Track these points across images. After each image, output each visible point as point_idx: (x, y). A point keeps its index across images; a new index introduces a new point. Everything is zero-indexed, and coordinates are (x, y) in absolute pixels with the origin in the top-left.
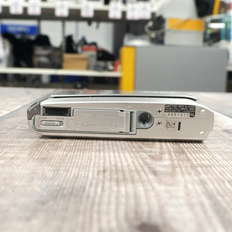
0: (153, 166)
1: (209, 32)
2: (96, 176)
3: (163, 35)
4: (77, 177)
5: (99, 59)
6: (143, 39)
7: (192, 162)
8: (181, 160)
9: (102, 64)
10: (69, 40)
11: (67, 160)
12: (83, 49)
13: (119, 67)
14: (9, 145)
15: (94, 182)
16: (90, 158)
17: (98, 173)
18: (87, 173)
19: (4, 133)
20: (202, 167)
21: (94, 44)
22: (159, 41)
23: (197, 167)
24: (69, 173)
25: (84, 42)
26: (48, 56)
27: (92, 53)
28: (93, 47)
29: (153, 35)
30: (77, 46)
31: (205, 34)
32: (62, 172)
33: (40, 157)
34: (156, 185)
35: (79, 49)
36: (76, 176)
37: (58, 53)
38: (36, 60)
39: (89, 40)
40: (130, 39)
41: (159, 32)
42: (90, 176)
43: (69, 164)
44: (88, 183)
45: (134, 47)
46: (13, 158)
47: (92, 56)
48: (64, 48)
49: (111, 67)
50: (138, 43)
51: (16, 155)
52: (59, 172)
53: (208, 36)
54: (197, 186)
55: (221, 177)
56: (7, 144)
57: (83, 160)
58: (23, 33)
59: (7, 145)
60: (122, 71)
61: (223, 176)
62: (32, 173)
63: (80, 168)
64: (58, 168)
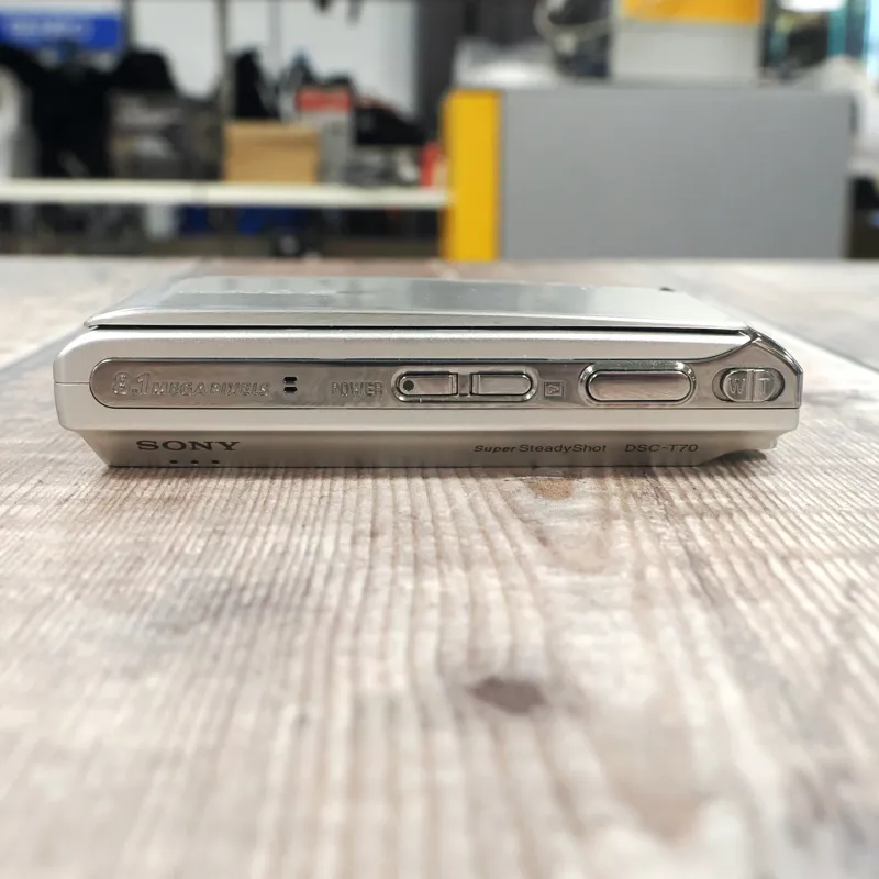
0: (539, 515)
1: (783, 26)
2: (346, 549)
3: (604, 42)
4: (284, 554)
5: (363, 139)
6: (529, 60)
7: (670, 499)
8: (634, 495)
9: (373, 158)
10: (244, 68)
11: (250, 503)
12: (300, 105)
13: (439, 172)
14: (51, 456)
15: (341, 566)
16: (326, 493)
17: (354, 541)
18: (316, 539)
19: (29, 420)
20: (701, 516)
21: (342, 82)
22: (590, 65)
23: (683, 517)
24: (259, 539)
25: (302, 73)
26: (169, 133)
27: (335, 118)
28: (340, 95)
29: (567, 42)
30: (277, 90)
31: (767, 33)
32: (234, 540)
33: (158, 495)
34: (541, 572)
35: (286, 103)
36: (280, 549)
37: (203, 121)
38: (120, 148)
39: (324, 66)
40: (481, 60)
41: (590, 32)
42: (328, 548)
43: (256, 514)
44: (322, 568)
45: (498, 93)
46: (67, 500)
47: (334, 130)
48: (226, 102)
49: (408, 171)
50: (512, 73)
51: (77, 491)
52: (225, 538)
53: (778, 43)
54: (675, 573)
55: (758, 543)
56: (41, 455)
57: (305, 503)
58: (67, 45)
59: (44, 458)
60: (450, 183)
61: (766, 541)
62: (136, 542)
63: (292, 527)
64: (221, 528)
